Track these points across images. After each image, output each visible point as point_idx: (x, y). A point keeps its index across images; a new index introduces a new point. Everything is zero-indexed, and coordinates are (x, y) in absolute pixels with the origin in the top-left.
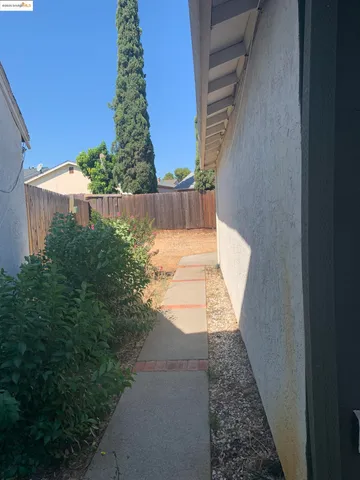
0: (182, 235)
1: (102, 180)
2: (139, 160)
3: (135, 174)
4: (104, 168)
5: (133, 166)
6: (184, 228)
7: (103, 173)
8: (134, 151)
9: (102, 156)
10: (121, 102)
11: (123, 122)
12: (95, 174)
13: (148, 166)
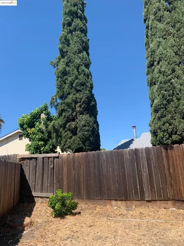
0: (141, 210)
1: (40, 140)
2: (82, 113)
3: (76, 128)
4: (44, 128)
5: (74, 120)
6: (142, 199)
7: (42, 132)
8: (76, 103)
9: (43, 116)
10: (63, 57)
11: (64, 73)
12: (34, 133)
13: (92, 119)
